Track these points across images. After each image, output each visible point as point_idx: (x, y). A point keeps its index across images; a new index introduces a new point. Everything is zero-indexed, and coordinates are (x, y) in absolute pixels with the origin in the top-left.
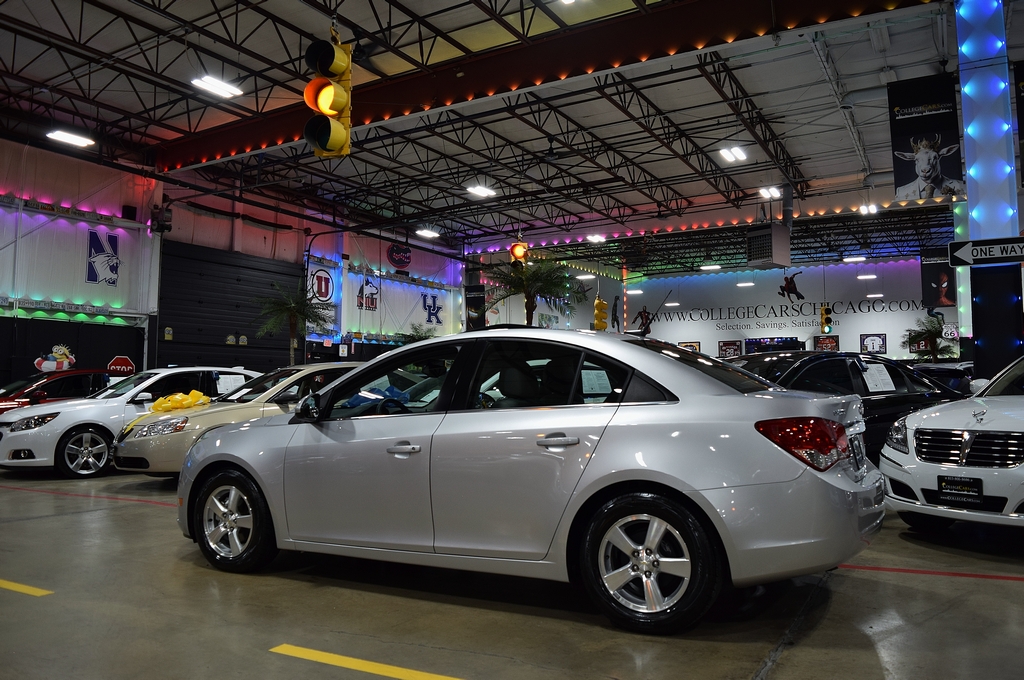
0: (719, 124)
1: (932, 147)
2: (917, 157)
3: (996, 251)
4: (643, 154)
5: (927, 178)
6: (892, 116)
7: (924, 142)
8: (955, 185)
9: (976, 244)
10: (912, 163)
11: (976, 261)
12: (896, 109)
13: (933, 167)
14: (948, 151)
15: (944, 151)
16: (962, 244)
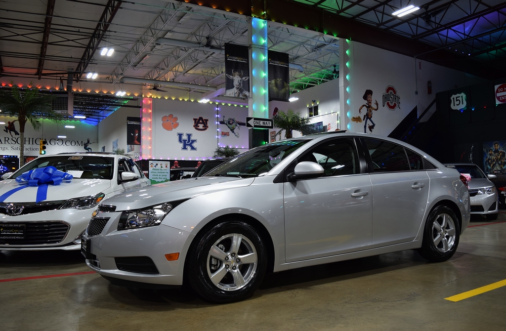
0: (79, 32)
1: (240, 76)
2: (234, 78)
3: (261, 123)
4: (69, 40)
5: (237, 88)
6: (226, 58)
7: (237, 73)
8: (247, 93)
9: (255, 119)
10: (232, 81)
11: (255, 126)
12: (228, 55)
13: (240, 84)
14: (245, 79)
15: (244, 78)
16: (251, 118)
